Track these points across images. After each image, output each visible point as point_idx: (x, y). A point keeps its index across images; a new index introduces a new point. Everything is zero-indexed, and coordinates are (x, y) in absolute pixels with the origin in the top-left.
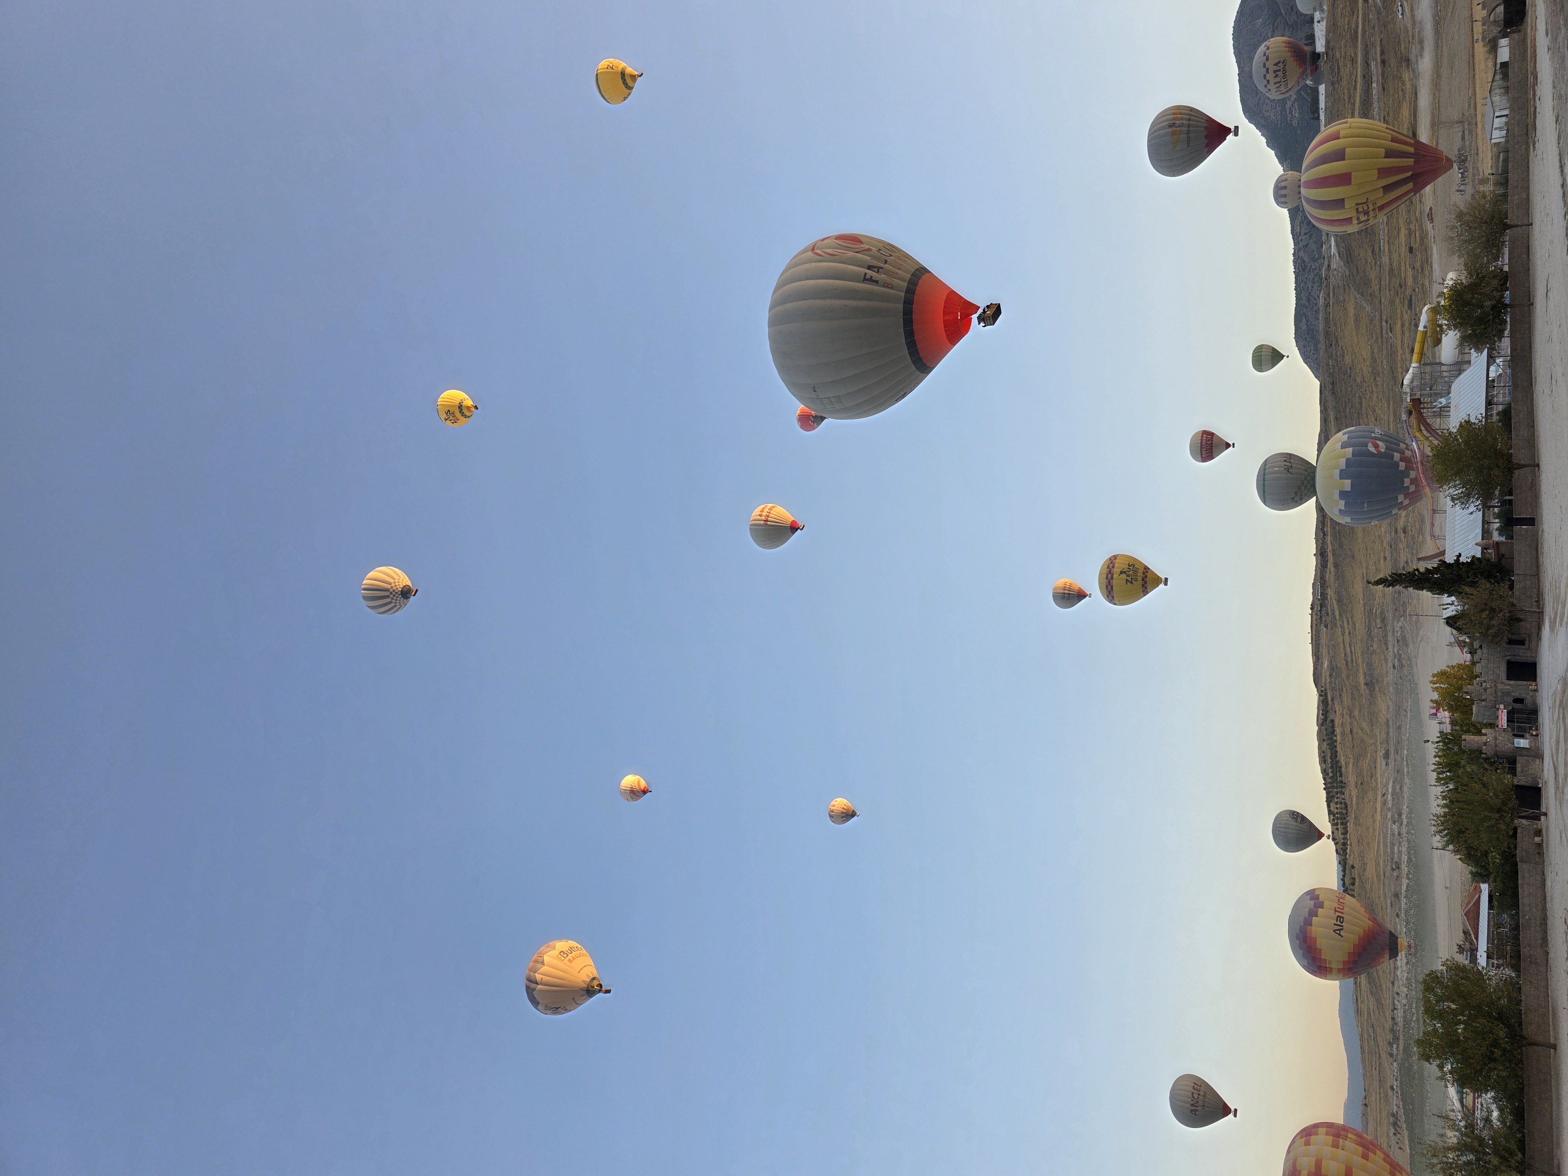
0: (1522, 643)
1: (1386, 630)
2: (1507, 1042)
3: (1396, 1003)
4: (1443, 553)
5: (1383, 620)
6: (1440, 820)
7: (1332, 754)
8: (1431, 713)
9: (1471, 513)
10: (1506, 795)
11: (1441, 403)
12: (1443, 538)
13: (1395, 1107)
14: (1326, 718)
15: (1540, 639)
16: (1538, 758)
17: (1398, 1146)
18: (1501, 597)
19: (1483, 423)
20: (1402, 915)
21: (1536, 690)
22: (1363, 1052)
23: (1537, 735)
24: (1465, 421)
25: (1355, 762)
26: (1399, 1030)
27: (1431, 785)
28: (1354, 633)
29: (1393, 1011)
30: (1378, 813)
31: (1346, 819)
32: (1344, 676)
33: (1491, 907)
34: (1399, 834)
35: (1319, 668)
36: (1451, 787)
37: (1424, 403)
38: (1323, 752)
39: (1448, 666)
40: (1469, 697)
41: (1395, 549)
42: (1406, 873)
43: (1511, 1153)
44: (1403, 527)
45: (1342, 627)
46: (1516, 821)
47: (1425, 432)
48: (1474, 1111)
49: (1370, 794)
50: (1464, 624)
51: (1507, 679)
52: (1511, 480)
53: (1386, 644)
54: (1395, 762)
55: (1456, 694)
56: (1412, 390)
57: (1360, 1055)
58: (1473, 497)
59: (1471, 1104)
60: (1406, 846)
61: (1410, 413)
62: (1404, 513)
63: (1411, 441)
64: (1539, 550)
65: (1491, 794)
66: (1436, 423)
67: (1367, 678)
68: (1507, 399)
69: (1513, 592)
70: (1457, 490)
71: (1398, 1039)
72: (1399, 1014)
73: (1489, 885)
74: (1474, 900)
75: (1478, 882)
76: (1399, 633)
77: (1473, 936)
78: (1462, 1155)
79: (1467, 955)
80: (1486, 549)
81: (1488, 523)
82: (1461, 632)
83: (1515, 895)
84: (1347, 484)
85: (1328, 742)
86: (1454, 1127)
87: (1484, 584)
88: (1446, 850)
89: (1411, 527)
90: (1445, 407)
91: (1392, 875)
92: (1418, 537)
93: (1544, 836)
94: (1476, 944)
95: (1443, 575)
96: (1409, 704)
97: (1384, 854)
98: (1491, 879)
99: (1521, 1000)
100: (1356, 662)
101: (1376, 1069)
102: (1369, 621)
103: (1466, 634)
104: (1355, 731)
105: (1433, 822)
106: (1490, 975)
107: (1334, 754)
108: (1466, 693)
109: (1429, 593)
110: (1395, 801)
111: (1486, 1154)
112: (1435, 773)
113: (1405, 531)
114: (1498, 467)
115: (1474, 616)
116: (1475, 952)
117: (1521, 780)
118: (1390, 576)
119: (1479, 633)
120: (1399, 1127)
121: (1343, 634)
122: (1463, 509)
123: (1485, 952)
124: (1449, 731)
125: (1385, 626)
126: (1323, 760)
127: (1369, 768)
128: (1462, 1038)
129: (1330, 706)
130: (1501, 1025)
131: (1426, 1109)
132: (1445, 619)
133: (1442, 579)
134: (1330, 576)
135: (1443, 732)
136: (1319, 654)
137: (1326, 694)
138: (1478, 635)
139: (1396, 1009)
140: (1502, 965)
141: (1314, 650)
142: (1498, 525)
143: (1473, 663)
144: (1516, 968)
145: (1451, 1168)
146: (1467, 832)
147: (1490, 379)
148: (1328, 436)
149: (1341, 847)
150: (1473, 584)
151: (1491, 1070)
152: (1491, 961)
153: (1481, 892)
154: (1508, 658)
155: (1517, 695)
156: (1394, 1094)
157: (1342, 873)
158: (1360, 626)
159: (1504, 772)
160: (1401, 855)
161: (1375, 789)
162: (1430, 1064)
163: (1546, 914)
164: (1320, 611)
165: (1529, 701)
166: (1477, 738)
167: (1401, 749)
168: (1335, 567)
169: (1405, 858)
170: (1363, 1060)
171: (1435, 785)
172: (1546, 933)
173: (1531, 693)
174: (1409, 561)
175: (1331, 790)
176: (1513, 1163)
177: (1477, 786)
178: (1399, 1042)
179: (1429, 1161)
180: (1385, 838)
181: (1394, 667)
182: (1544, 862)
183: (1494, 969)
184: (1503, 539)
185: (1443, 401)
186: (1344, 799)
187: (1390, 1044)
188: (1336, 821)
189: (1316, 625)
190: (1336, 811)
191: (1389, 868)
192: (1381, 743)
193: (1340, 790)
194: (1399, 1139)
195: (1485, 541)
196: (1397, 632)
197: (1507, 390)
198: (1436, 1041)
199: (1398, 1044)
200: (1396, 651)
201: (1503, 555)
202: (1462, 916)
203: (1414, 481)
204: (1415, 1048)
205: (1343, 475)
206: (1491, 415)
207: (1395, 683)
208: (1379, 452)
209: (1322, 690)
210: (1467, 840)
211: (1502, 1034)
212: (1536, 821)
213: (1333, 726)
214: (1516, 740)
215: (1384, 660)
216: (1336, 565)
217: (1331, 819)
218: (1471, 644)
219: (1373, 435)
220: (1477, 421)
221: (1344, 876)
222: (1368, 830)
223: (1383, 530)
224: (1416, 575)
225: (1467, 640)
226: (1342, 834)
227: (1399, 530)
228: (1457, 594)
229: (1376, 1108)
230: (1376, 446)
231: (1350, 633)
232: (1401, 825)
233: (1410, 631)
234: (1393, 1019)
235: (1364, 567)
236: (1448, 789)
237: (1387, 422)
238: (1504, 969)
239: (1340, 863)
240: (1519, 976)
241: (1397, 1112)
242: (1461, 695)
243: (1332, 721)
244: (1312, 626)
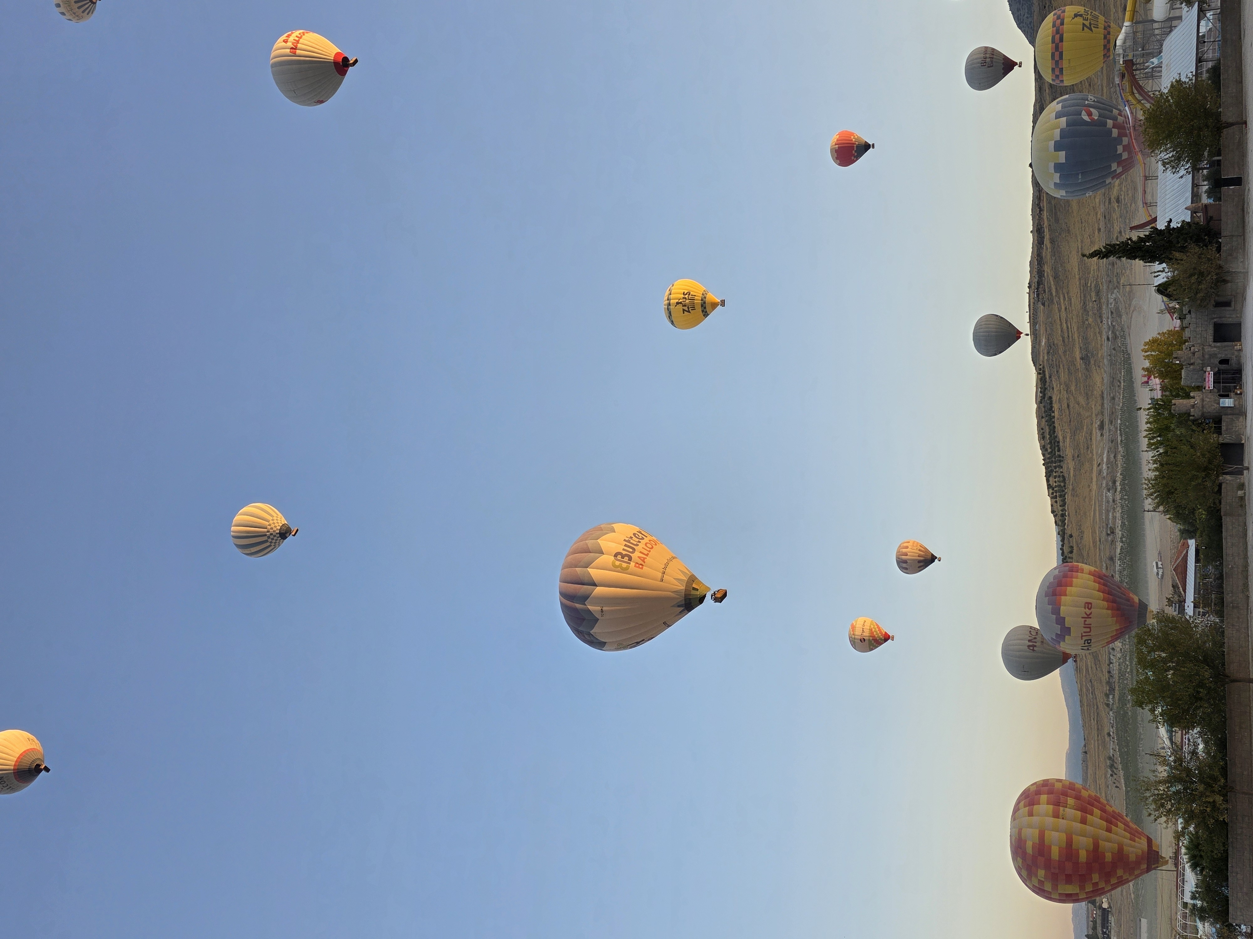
0: (1227, 304)
1: (1100, 302)
2: (1211, 682)
3: (1112, 657)
4: (1155, 220)
5: (1098, 293)
6: (1151, 484)
7: (1050, 430)
8: (1143, 381)
9: (1182, 177)
10: (1212, 453)
11: (1153, 63)
12: (1154, 204)
13: (1111, 750)
14: (1044, 395)
15: (1245, 299)
16: (1242, 415)
17: (1115, 785)
18: (1209, 260)
19: (1194, 81)
20: (1117, 576)
21: (1241, 350)
22: (1082, 706)
23: (1241, 394)
24: (1176, 81)
25: (1072, 436)
26: (1114, 682)
27: (1143, 451)
28: (1070, 308)
29: (1109, 665)
30: (1094, 483)
31: (1064, 491)
32: (1061, 352)
33: (1197, 560)
34: (1114, 501)
35: (1037, 346)
36: (1161, 451)
37: (1137, 64)
38: (1042, 429)
39: (1159, 334)
40: (1178, 362)
41: (1109, 220)
42: (1120, 537)
43: (1215, 779)
44: (1116, 197)
45: (1059, 304)
46: (1221, 478)
47: (1137, 95)
48: (1182, 747)
49: (1087, 465)
50: (1174, 290)
51: (1214, 342)
52: (1219, 140)
53: (1101, 317)
54: (1109, 432)
55: (1166, 361)
56: (1124, 51)
57: (1080, 709)
58: (1184, 160)
59: (1180, 740)
60: (1120, 511)
61: (1123, 76)
62: (1117, 182)
63: (1123, 105)
64: (1246, 210)
65: (1199, 454)
66: (1149, 86)
67: (1082, 352)
68: (1217, 55)
69: (1220, 255)
70: (1168, 154)
71: (1114, 690)
72: (1115, 667)
73: (1196, 540)
74: (1182, 556)
75: (1186, 539)
76: (1113, 305)
77: (1181, 589)
78: (1171, 786)
79: (1176, 607)
80: (1195, 213)
81: (1197, 186)
82: (1172, 298)
83: (1220, 547)
84: (1062, 156)
85: (1047, 418)
86: (1165, 762)
87: (1194, 249)
88: (1156, 511)
89: (1124, 196)
90: (1157, 67)
91: (1106, 540)
92: (1131, 205)
93: (1247, 489)
94: (1184, 596)
95: (1154, 242)
96: (1123, 374)
97: (1100, 521)
98: (1198, 535)
99: (1224, 643)
100: (1072, 337)
101: (1094, 719)
102: (1085, 296)
103: (1176, 300)
104: (1071, 405)
105: (1145, 486)
106: (1196, 623)
107: (1053, 430)
108: (1176, 358)
109: (1141, 262)
110: (1109, 470)
111: (1193, 782)
112: (1147, 439)
113: (1118, 201)
114: (1208, 127)
115: (1183, 281)
116: (1183, 603)
117: (1226, 438)
118: (1104, 247)
119: (1188, 298)
120: (1116, 769)
121: (1060, 311)
122: (1174, 174)
123: (1192, 602)
124: (1159, 397)
125: (1100, 299)
126: (1042, 437)
127: (1085, 440)
128: (1171, 683)
129: (1048, 384)
130: (1207, 667)
132: (1156, 286)
133: (1153, 247)
134: (1047, 253)
135: (1154, 398)
136: (1037, 332)
137: (1044, 372)
138: (1187, 300)
139: (1112, 663)
140: (1208, 612)
141: (1032, 329)
142: (1207, 187)
143: (1183, 328)
144: (1220, 614)
145: (1162, 799)
146: (1176, 492)
147: (1200, 34)
148: (1043, 106)
149: (1060, 518)
150: (1183, 249)
151: (1197, 708)
152: (1197, 610)
153: (1188, 547)
154: (1215, 320)
155: (1222, 356)
156: (1110, 740)
157: (1061, 543)
158: (1076, 302)
159: (1211, 432)
160: (1116, 520)
161: (1091, 460)
162: (1143, 709)
163: (1247, 562)
164: (1037, 289)
165: (1233, 361)
166: (1185, 401)
167: (1115, 419)
168: (1051, 243)
169: (1119, 522)
170: (1083, 712)
171: (1146, 451)
172: (1247, 579)
173: (1236, 353)
174: (1122, 230)
175: (1049, 465)
176: (1216, 788)
177: (1185, 448)
178: (1114, 692)
179: (1143, 795)
180: (1100, 506)
181: (1108, 339)
182: (1245, 514)
183: (1200, 617)
184: (1211, 201)
185: (1155, 61)
186: (1062, 472)
187: (1107, 696)
188: (1055, 494)
189: (1034, 303)
190: (1055, 484)
191: (1104, 533)
192: (1097, 415)
193: (1059, 464)
194: (1115, 779)
195: (1194, 205)
196: (1111, 304)
197: (1217, 45)
198: (1148, 688)
199: (1114, 695)
200: (1110, 323)
201: (1211, 217)
202: (1171, 571)
203: (1126, 148)
204: (1129, 696)
205: (1058, 147)
206: (1201, 73)
207: (1109, 355)
208: (1093, 120)
209: (1040, 369)
210: (1175, 500)
211: (1207, 675)
212: (1240, 476)
213: (1051, 403)
214: (1222, 400)
215: (1099, 333)
216: (1052, 241)
217: (1050, 493)
218: (1181, 310)
219: (1087, 102)
220: (1187, 80)
221: (1063, 545)
222: (1084, 500)
223: (1097, 200)
224: (1129, 245)
225: (1177, 306)
226: (1060, 506)
227: (1113, 199)
228: (1168, 261)
229: (1095, 754)
230: (1090, 114)
231: (1066, 309)
232: (1115, 492)
233: (1123, 302)
234: (1109, 672)
235: (1079, 240)
236: (1158, 453)
237: (1100, 87)
238: (1209, 616)
239: (1059, 534)
240: (1222, 621)
241: (1113, 755)
242: (1171, 360)
243: (1050, 398)
244: (1029, 305)
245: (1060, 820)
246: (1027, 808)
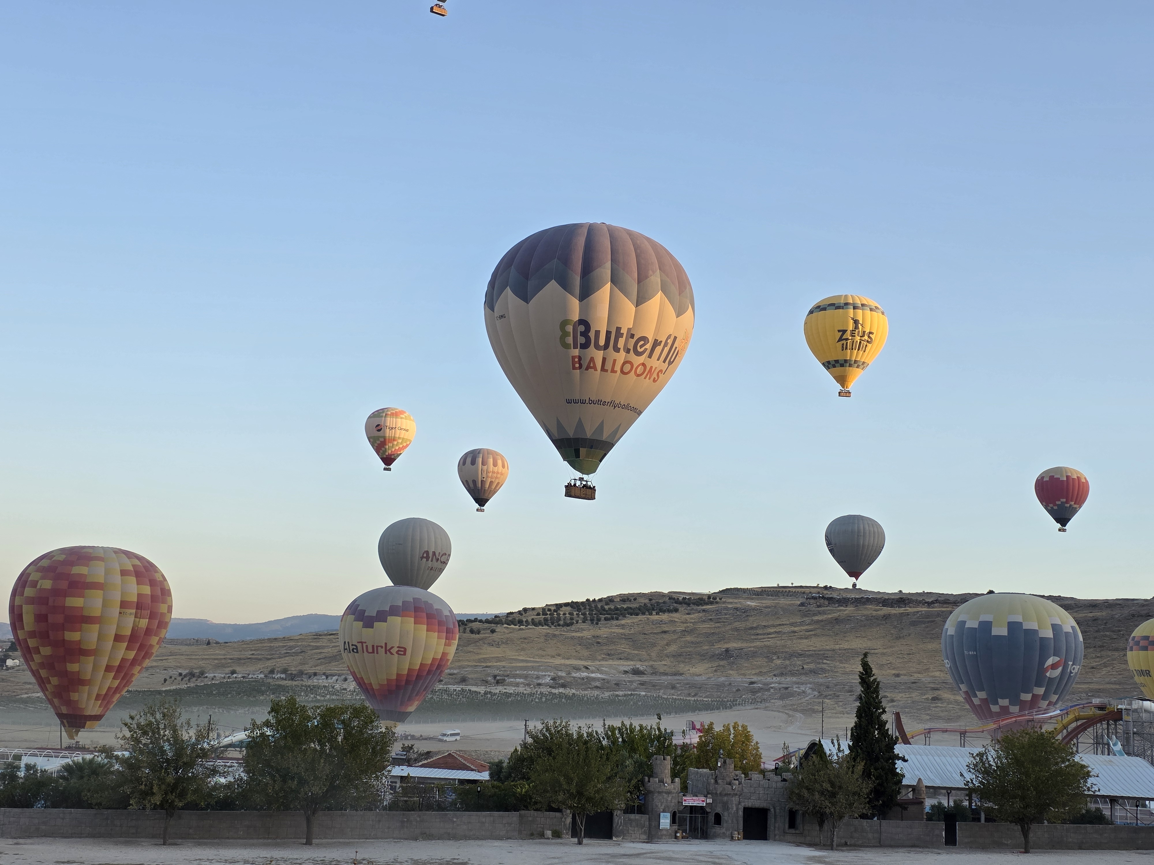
0: (792, 825)
1: (801, 674)
2: (306, 794)
3: (335, 678)
4: (906, 742)
5: (813, 672)
6: (562, 729)
7: (634, 609)
8: (695, 723)
9: (962, 775)
10: (600, 802)
11: (1115, 745)
12: (927, 742)
13: (212, 675)
14: (680, 603)
15: (798, 846)
16: (649, 838)
17: (168, 678)
18: (851, 805)
19: (1086, 793)
20: (441, 686)
21: (732, 838)
22: (270, 640)
23: (676, 837)
24: (1089, 772)
25: (625, 635)
26: (302, 680)
27: (604, 720)
28: (794, 637)
29: (324, 674)
30: (563, 661)
31: (553, 624)
32: (737, 624)
33: (462, 782)
34: (539, 685)
35: (745, 595)
36: (605, 743)
37: (1116, 725)
38: (635, 599)
39: (757, 743)
40: (719, 765)
41: (910, 688)
42: (492, 691)
43: (182, 795)
44: (940, 697)
45: (802, 624)
46: (569, 811)
47: (1074, 725)
48: (222, 758)
49: (586, 653)
50: (814, 762)
51: (745, 808)
52: (1006, 820)
53: (782, 674)
54: (629, 682)
55: (721, 751)
56: (1135, 711)
57: (266, 638)
58: (984, 778)
59: (229, 756)
60: (525, 692)
61: (1101, 708)
62: (960, 698)
63: (1062, 708)
64: (913, 849)
65: (599, 786)
66: (1086, 738)
67: (736, 651)
68: (1118, 821)
69: (857, 818)
70: (994, 760)
71: (292, 679)
72: (322, 681)
73: (488, 781)
74: (468, 764)
75: (490, 769)
76: (797, 690)
77: (426, 762)
78: (170, 744)
79: (402, 755)
80: (914, 790)
81: (948, 794)
82: (804, 760)
83: (479, 808)
84: (1000, 630)
85: (649, 605)
86: (201, 736)
87: (867, 787)
88: (525, 735)
89: (941, 707)
90: (1109, 749)
91: (488, 675)
92: (928, 714)
93: (553, 841)
94: (416, 765)
95: (878, 740)
96: (705, 699)
97: (513, 667)
98: (495, 783)
99: (357, 810)
100: (755, 639)
101: (253, 654)
102: (811, 655)
103: (801, 764)
104: (665, 636)
105: (558, 722)
106: (382, 778)
107: (633, 612)
108: (725, 762)
109: (853, 725)
110: (579, 680)
111: (176, 770)
112: (620, 726)
113: (934, 699)
114: (1026, 807)
115: (824, 774)
116: (407, 764)
117: (619, 818)
118: (875, 680)
119: (802, 778)
120: (189, 680)
121: (792, 624)
122: (967, 766)
123: (409, 774)
124: (674, 742)
125: (806, 674)
126: (625, 598)
127: (619, 651)
128: (304, 747)
129: (695, 607)
130: (326, 789)
131: (215, 709)
132: (820, 741)
133: (872, 739)
134: (870, 610)
135: (673, 736)
136: (765, 596)
137: (712, 603)
138: (800, 778)
139: (327, 678)
140: (395, 792)
141: (769, 590)
142: (946, 805)
143: (763, 772)
144: (393, 806)
145: (154, 733)
146: (551, 758)
147: (1147, 802)
148: (1071, 609)
149: (517, 619)
150: (866, 774)
151: (273, 777)
152: (399, 781)
153: (478, 772)
154: (772, 810)
155: (725, 816)
156: (226, 674)
157: (484, 619)
158: (803, 645)
159: (628, 801)
160: (515, 686)
161: (593, 658)
162: (269, 713)
163: (461, 840)
164: (823, 597)
165: (717, 829)
166: (667, 771)
167: (646, 689)
168: (884, 616)
169: (511, 690)
170: (261, 641)
171: (604, 725)
172: (439, 839)
173: (728, 833)
174: (894, 704)
175: (587, 607)
176: (171, 797)
177: (608, 770)
178: (289, 680)
179: (156, 710)
180: (533, 668)
181: (752, 683)
182: (522, 839)
183: (389, 783)
184: (927, 809)
185: (1119, 747)
186: (577, 623)
187: (285, 671)
188: (549, 613)
189: (804, 593)
190: (562, 613)
191: (497, 672)
192: (652, 666)
193: (589, 618)
194: (175, 679)
195: (924, 789)
196: (799, 688)
197: (1132, 821)
198: (297, 719)
199: (285, 679)
200: (772, 685)
201: (906, 809)
202: (448, 751)
203: (1005, 710)
204: (284, 698)
205: (1013, 627)
206: (1096, 802)
207: (730, 684)
208: (1046, 670)
209: (716, 599)
210: (540, 757)
211: (316, 789)
212: (570, 833)
213: (669, 611)
214: (668, 815)
215: (761, 672)
216: (886, 617)
217: (550, 608)
218: (788, 770)
219: (1071, 663)
220: (1089, 785)
221: (481, 621)
222: (541, 649)
223: (937, 674)
224: (876, 710)
225: (792, 766)
226: (533, 619)
227: (936, 693)
228: (853, 756)
229: (208, 655)
230: (1054, 667)
231: (795, 632)
232: (550, 687)
233: (800, 701)
234: (315, 674)
235: (885, 651)
236: (602, 739)
237: (1090, 680)
238: (391, 793)
239: (496, 617)
240: (385, 808)
241: (206, 677)
242: (722, 756)
243: (676, 610)
244: (801, 587)
245: (118, 610)
246: (131, 568)
